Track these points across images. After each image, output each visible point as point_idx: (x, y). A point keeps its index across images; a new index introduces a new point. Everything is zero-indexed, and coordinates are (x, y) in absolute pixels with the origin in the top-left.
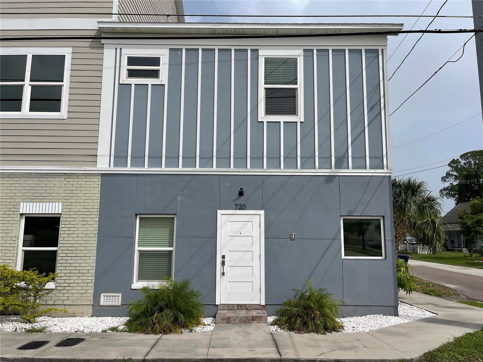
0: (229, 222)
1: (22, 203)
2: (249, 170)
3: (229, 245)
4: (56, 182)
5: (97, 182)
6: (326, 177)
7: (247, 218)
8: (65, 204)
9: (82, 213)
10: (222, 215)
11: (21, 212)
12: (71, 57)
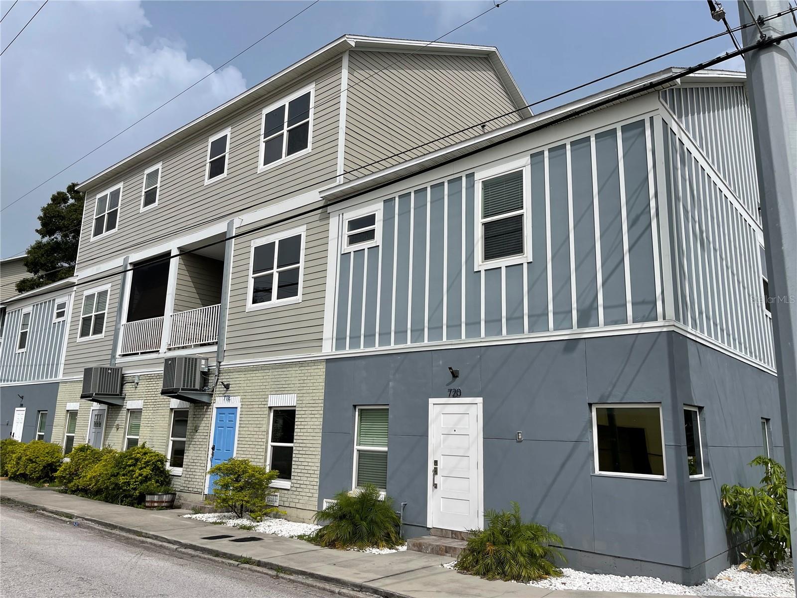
0: (442, 415)
1: (270, 396)
2: (464, 340)
3: (442, 447)
4: (294, 372)
5: (322, 369)
6: (565, 341)
7: (462, 409)
8: (299, 395)
9: (310, 405)
10: (435, 405)
11: (269, 406)
12: (305, 235)
